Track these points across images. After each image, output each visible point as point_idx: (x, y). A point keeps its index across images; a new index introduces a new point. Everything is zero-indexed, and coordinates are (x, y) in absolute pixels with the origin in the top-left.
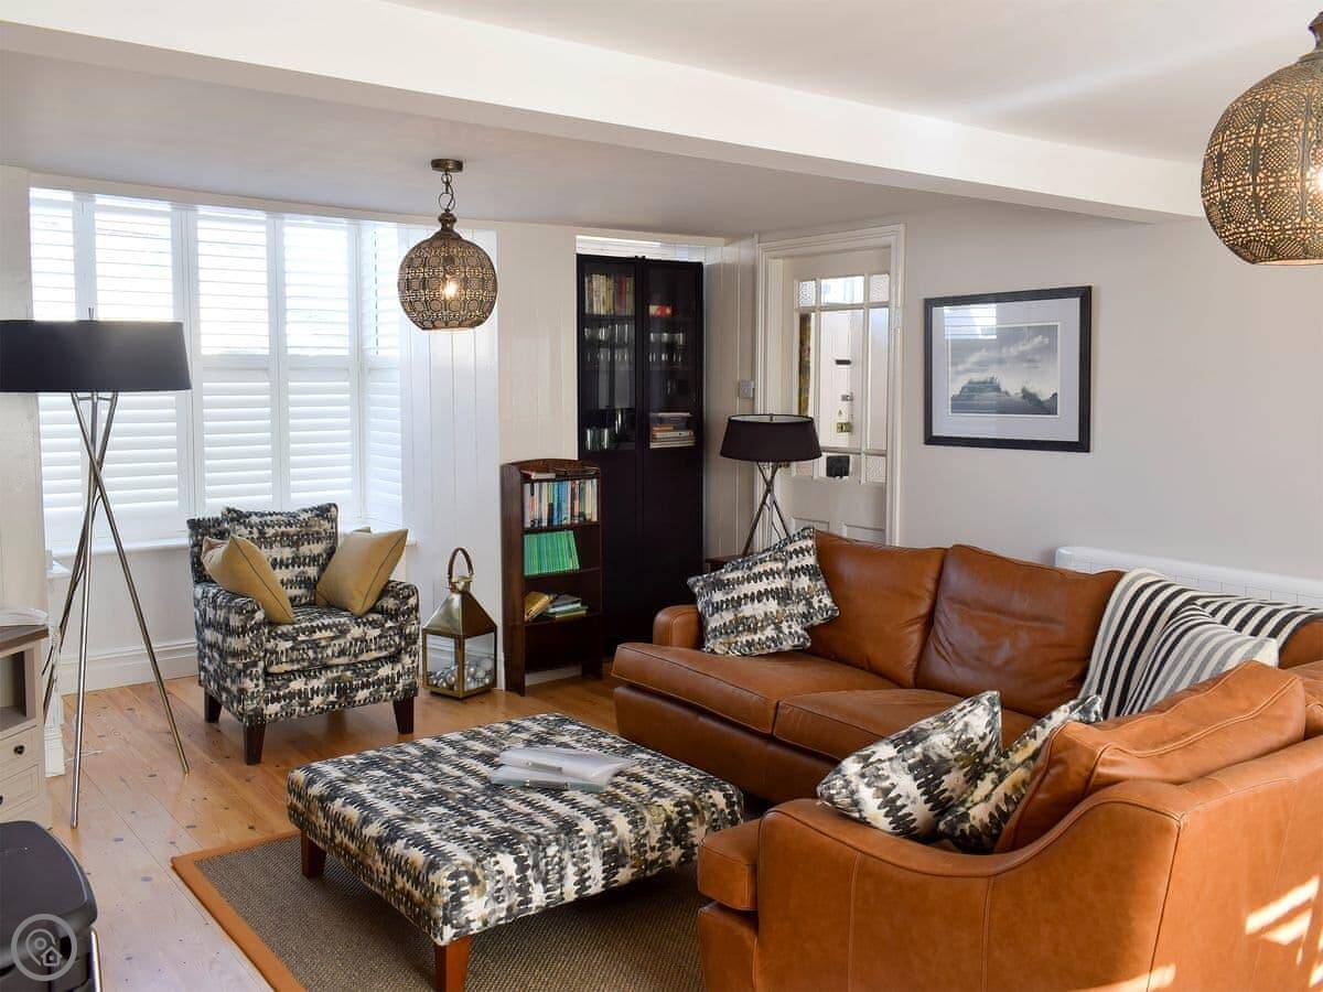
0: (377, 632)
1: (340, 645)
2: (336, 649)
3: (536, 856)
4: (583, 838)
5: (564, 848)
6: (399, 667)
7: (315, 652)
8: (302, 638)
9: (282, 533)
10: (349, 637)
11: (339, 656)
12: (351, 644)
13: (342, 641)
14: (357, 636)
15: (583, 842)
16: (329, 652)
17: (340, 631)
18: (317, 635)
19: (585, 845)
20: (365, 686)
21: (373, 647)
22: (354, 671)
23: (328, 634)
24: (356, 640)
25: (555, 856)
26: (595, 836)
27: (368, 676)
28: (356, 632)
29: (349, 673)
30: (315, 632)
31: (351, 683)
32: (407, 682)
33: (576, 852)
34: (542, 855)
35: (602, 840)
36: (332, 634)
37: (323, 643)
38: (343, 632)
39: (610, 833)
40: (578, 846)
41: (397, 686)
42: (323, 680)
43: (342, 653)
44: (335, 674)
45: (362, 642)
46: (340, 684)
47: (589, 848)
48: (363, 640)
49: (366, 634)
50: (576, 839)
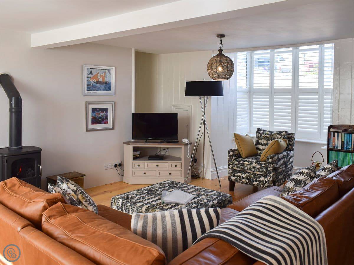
0: (259, 167)
1: (249, 167)
2: (248, 168)
3: (125, 204)
4: (135, 206)
5: (130, 206)
6: (266, 179)
7: (243, 167)
8: (241, 162)
9: (266, 136)
10: (252, 165)
11: (249, 170)
12: (252, 167)
13: (250, 166)
14: (254, 166)
15: (134, 207)
16: (246, 168)
17: (250, 163)
18: (245, 163)
19: (134, 208)
20: (256, 181)
21: (258, 170)
22: (254, 176)
23: (247, 163)
24: (254, 167)
25: (128, 206)
26: (137, 207)
27: (257, 178)
28: (254, 165)
29: (252, 176)
30: (245, 161)
31: (252, 179)
32: (268, 184)
33: (132, 208)
34: (126, 204)
35: (138, 209)
36: (248, 163)
37: (245, 165)
38: (251, 164)
39: (140, 209)
40: (133, 207)
41: (265, 184)
42: (246, 175)
43: (250, 169)
44: (249, 175)
45: (255, 168)
46: (249, 178)
47: (135, 209)
48: (255, 167)
49: (256, 166)
50: (134, 205)
